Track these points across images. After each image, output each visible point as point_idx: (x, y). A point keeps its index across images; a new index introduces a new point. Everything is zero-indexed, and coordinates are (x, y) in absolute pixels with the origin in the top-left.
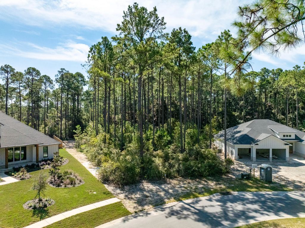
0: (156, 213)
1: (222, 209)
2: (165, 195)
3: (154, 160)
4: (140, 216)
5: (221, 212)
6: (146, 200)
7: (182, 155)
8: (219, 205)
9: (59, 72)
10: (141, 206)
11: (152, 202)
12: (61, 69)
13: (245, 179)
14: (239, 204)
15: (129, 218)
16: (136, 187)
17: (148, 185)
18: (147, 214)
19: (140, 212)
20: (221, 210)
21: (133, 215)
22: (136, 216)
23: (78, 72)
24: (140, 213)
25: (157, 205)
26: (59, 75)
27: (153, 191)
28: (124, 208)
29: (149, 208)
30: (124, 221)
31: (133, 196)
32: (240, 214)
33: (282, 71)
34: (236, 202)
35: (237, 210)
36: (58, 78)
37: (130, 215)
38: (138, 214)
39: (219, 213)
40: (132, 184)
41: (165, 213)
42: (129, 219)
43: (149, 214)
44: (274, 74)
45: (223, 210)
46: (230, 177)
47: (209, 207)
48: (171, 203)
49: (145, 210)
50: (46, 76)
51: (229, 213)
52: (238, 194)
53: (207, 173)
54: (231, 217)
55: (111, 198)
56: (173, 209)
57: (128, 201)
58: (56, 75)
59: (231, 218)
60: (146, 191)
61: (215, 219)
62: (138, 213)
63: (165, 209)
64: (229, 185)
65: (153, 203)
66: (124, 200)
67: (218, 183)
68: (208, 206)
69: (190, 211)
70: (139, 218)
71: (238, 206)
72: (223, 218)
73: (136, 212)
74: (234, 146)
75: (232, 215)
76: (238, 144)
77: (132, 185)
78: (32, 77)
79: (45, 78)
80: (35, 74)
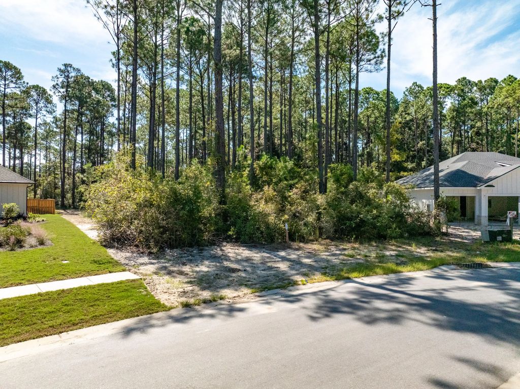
0: (267, 306)
2: (291, 268)
3: (254, 205)
4: (201, 316)
6: (227, 277)
7: (324, 196)
9: (60, 70)
10: (211, 291)
11: (248, 281)
12: (65, 65)
13: (501, 242)
15: (154, 322)
16: (201, 253)
17: (237, 251)
18: (232, 310)
19: (203, 305)
21: (174, 313)
22: (187, 315)
23: (102, 81)
24: (204, 308)
25: (266, 288)
26: (59, 76)
27: (253, 260)
28: (145, 293)
29: (241, 294)
30: (128, 331)
31: (187, 269)
33: (496, 82)
36: (59, 83)
37: (160, 314)
38: (194, 310)
40: (191, 246)
41: (304, 308)
42: (152, 326)
43: (241, 310)
44: (482, 89)
47: (457, 291)
48: (317, 284)
49: (222, 298)
50: (38, 86)
52: (513, 266)
53: (395, 229)
55: (110, 272)
56: (329, 298)
57: (167, 278)
58: (53, 77)
60: (230, 259)
62: (197, 307)
63: (299, 297)
64: (469, 252)
65: (252, 284)
66: (155, 277)
67: (434, 248)
68: (452, 289)
69: (398, 300)
70: (196, 322)
73: (187, 306)
77: (191, 249)
78: (5, 81)
79: (36, 90)
80: (11, 76)
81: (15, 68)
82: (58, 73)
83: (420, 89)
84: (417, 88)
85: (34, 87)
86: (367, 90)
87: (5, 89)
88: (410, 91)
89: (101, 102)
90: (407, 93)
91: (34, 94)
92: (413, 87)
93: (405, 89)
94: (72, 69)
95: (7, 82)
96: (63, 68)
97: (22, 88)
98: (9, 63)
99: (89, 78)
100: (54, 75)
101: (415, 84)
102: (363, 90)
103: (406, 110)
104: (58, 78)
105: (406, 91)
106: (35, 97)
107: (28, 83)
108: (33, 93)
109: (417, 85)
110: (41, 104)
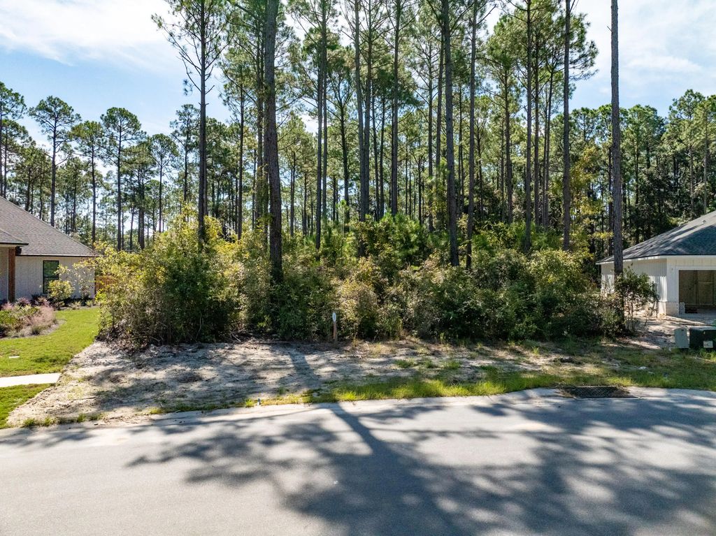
1: (537, 452)
3: (335, 285)
5: (521, 466)
8: (528, 433)
9: (179, 113)
13: (709, 350)
14: (669, 436)
20: (531, 460)
26: (178, 121)
32: (669, 494)
34: (647, 427)
35: (643, 467)
39: (500, 474)
45: (543, 457)
46: (634, 345)
47: (458, 437)
50: (162, 135)
51: (581, 477)
52: (669, 396)
54: (590, 504)
58: (171, 123)
59: (582, 514)
61: (449, 505)
64: (625, 366)
67: (567, 358)
68: (459, 433)
71: (653, 445)
72: (514, 508)
74: (666, 259)
75: (599, 494)
76: (679, 254)
77: (187, 347)
78: (120, 132)
79: (160, 141)
80: (127, 124)
81: (131, 115)
82: (177, 117)
83: (698, 100)
84: (693, 99)
85: (157, 137)
86: (608, 108)
87: (120, 141)
88: (681, 104)
89: (229, 151)
90: (675, 108)
91: (159, 145)
92: (687, 98)
93: (673, 102)
94: (193, 110)
95: (123, 133)
96: (182, 110)
97: (140, 139)
98: (124, 110)
99: (216, 121)
100: (173, 120)
101: (690, 92)
102: (600, 108)
103: (676, 136)
104: (177, 123)
105: (674, 105)
106: (160, 149)
107: (146, 133)
108: (156, 144)
109: (693, 95)
110: (167, 157)
